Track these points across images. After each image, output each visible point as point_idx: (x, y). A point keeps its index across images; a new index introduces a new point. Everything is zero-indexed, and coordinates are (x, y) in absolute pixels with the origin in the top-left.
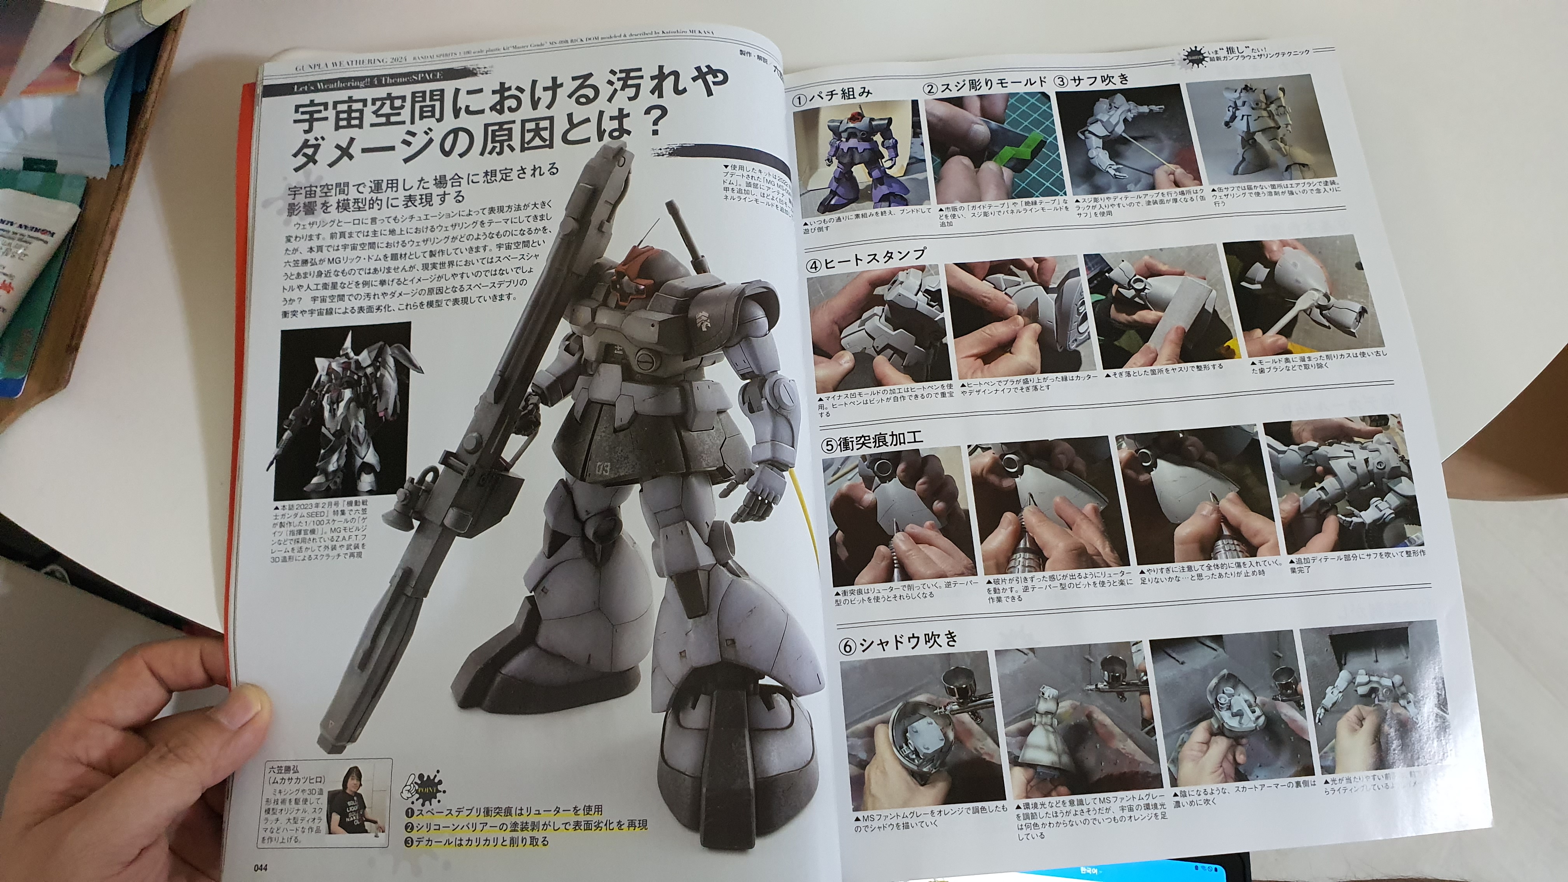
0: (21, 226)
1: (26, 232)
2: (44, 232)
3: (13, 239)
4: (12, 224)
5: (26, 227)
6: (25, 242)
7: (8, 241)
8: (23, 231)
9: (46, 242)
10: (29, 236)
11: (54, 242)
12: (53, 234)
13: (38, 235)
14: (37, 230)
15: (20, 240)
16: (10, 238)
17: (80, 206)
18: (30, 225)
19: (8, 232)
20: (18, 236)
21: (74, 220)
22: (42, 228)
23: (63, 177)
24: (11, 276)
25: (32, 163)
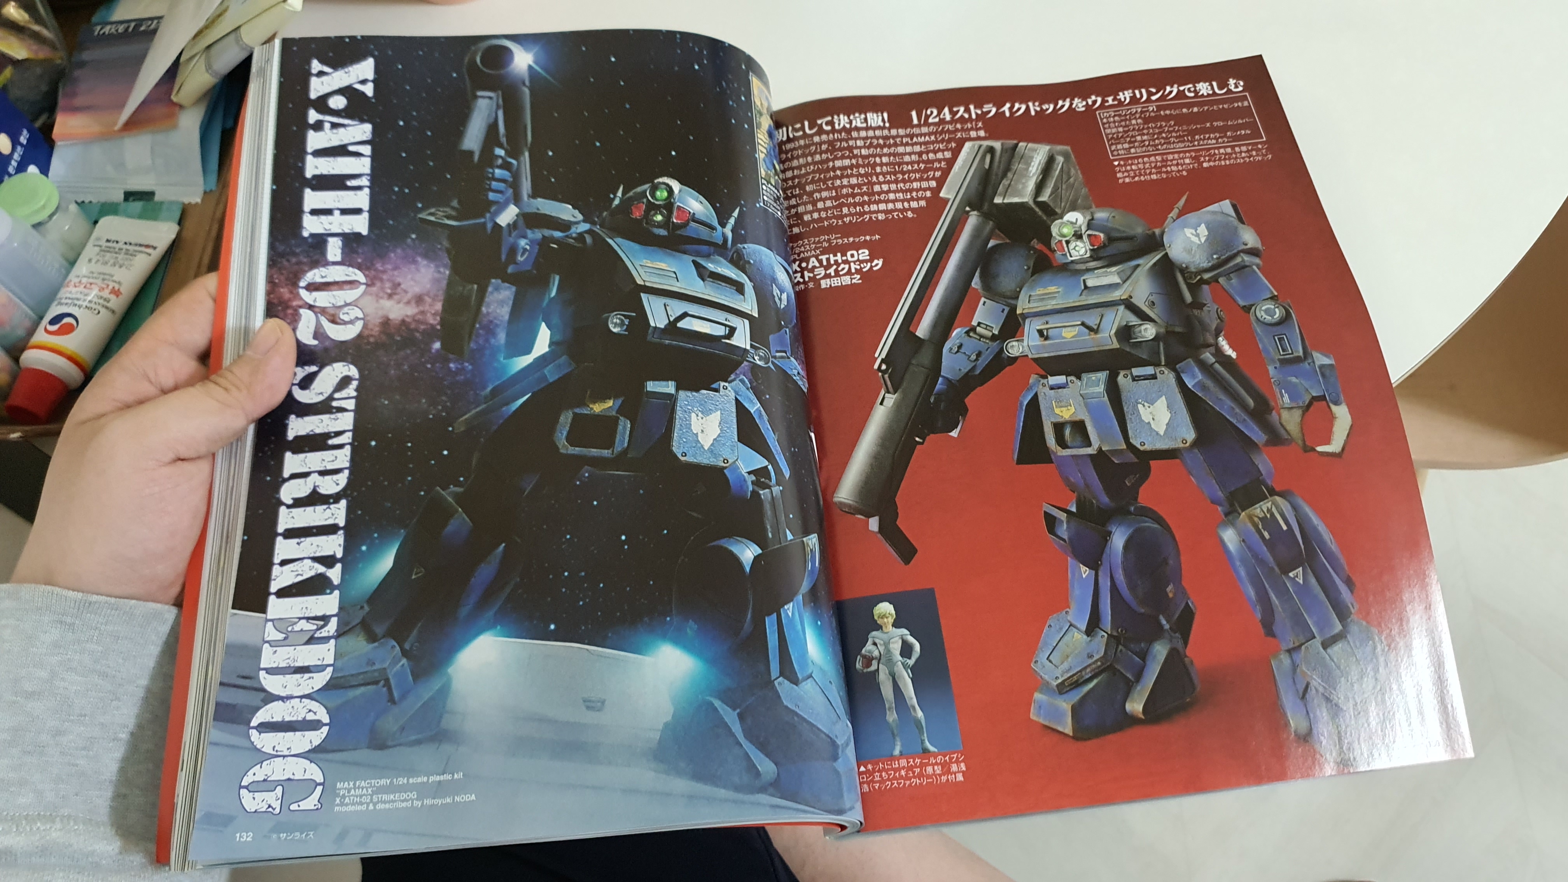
0: (126, 243)
1: (131, 248)
2: (147, 246)
3: (120, 254)
4: (117, 242)
5: (130, 244)
6: (131, 255)
7: (115, 255)
8: (128, 247)
9: (150, 255)
10: (136, 251)
11: (157, 254)
12: (155, 248)
13: (143, 249)
14: (141, 245)
15: (126, 254)
16: (116, 253)
17: (179, 224)
18: (133, 242)
19: (114, 248)
20: (124, 250)
21: (173, 236)
22: (146, 243)
23: (162, 203)
24: (119, 283)
25: (130, 196)
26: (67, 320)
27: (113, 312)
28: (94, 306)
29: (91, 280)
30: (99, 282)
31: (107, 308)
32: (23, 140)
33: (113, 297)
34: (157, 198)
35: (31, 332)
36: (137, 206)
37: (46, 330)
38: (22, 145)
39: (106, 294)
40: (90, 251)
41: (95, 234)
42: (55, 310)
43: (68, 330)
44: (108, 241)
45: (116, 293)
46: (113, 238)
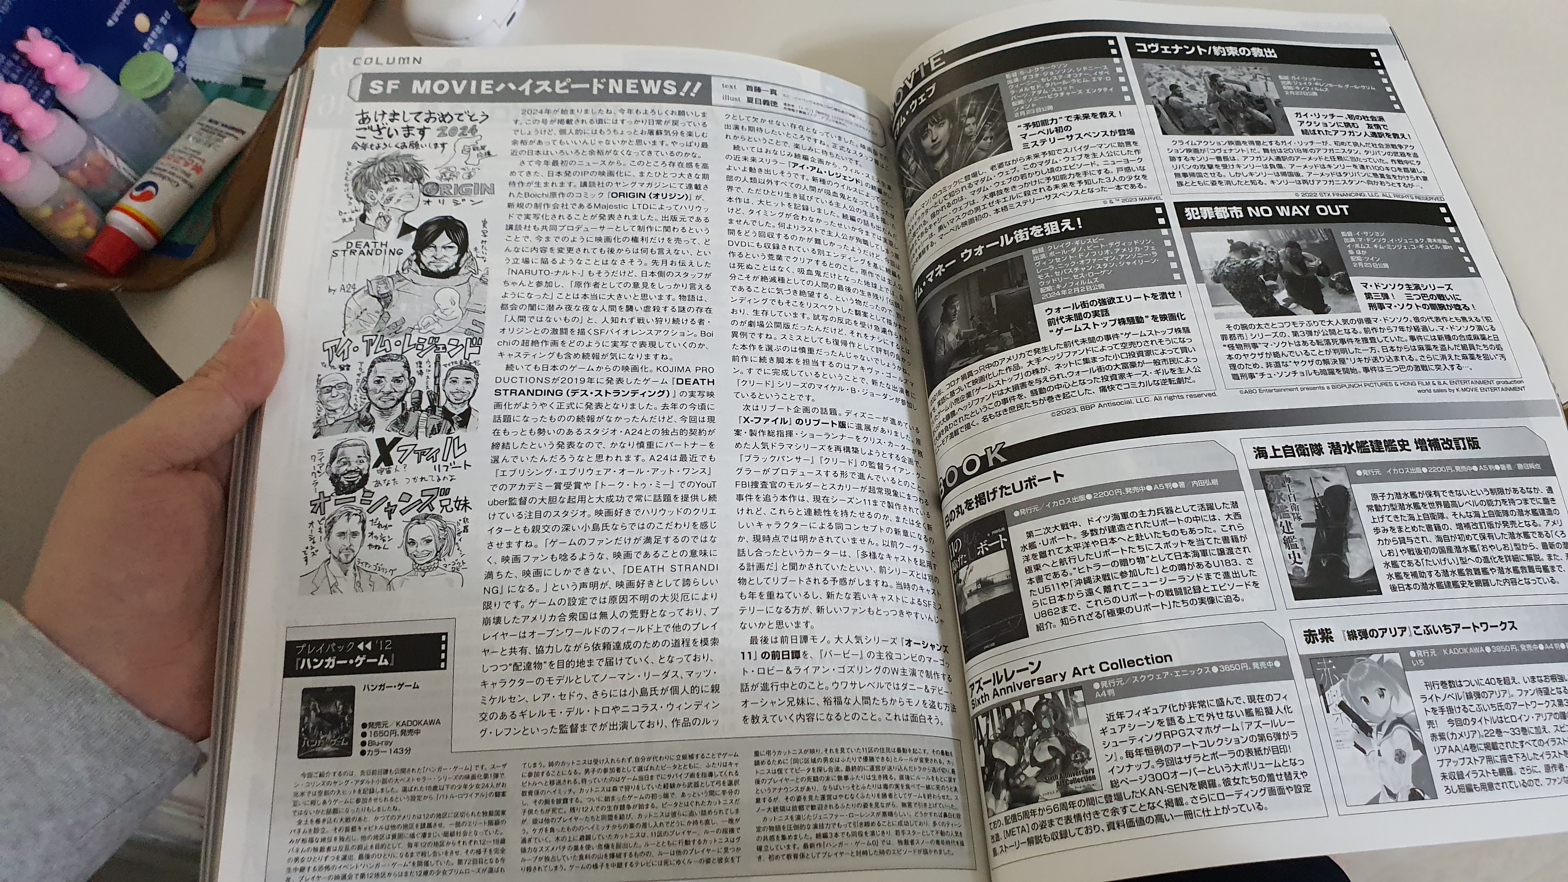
0: (223, 125)
1: (225, 130)
2: (238, 130)
3: (214, 134)
4: (217, 123)
5: (226, 126)
6: (222, 137)
7: (210, 135)
8: (223, 128)
9: (237, 138)
10: (227, 133)
11: (243, 139)
12: (243, 133)
13: (235, 133)
14: (233, 129)
15: (219, 135)
16: (212, 133)
18: (229, 124)
19: (212, 128)
20: (219, 131)
22: (238, 128)
23: (267, 91)
24: (203, 161)
25: (248, 81)
26: (151, 188)
27: (191, 186)
28: (175, 179)
29: (182, 155)
30: (187, 157)
31: (185, 181)
32: (164, 20)
33: (193, 173)
34: (266, 87)
35: (122, 195)
36: (249, 90)
37: (132, 197)
38: (162, 25)
39: (188, 169)
40: (194, 128)
41: (204, 114)
42: (147, 178)
43: (147, 197)
44: (211, 121)
45: (198, 169)
46: (215, 119)
